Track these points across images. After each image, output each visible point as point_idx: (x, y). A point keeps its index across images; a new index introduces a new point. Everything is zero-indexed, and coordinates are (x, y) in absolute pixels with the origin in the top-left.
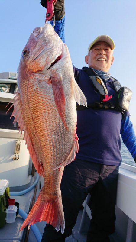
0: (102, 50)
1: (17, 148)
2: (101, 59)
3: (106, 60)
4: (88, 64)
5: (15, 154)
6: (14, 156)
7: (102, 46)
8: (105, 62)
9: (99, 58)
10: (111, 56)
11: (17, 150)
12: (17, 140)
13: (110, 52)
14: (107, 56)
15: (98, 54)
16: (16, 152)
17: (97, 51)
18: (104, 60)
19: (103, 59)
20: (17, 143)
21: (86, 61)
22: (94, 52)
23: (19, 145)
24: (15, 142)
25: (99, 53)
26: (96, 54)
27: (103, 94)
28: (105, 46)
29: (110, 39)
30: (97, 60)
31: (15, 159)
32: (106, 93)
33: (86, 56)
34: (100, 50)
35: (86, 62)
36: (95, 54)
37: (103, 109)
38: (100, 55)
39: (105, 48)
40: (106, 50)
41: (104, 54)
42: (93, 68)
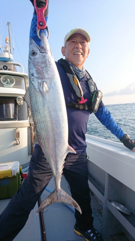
0: (78, 43)
1: (17, 135)
2: (77, 53)
3: (82, 54)
4: (65, 56)
5: (16, 140)
6: (15, 142)
7: (78, 39)
8: (81, 56)
9: (76, 52)
10: (87, 49)
11: (17, 137)
12: (16, 128)
13: (86, 45)
14: (84, 50)
15: (74, 48)
16: (17, 138)
17: (74, 44)
18: (81, 54)
19: (79, 53)
20: (16, 131)
21: (63, 52)
22: (71, 45)
23: (19, 133)
24: (15, 131)
25: (76, 47)
26: (73, 47)
27: (79, 96)
28: (82, 39)
29: (86, 33)
30: (74, 54)
31: (17, 144)
32: (82, 96)
33: (63, 47)
34: (76, 43)
35: (63, 54)
36: (71, 47)
37: (78, 109)
38: (77, 49)
39: (82, 41)
40: (82, 43)
41: (80, 48)
42: (70, 63)
